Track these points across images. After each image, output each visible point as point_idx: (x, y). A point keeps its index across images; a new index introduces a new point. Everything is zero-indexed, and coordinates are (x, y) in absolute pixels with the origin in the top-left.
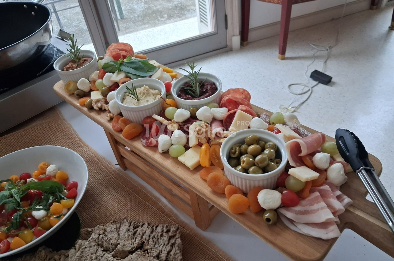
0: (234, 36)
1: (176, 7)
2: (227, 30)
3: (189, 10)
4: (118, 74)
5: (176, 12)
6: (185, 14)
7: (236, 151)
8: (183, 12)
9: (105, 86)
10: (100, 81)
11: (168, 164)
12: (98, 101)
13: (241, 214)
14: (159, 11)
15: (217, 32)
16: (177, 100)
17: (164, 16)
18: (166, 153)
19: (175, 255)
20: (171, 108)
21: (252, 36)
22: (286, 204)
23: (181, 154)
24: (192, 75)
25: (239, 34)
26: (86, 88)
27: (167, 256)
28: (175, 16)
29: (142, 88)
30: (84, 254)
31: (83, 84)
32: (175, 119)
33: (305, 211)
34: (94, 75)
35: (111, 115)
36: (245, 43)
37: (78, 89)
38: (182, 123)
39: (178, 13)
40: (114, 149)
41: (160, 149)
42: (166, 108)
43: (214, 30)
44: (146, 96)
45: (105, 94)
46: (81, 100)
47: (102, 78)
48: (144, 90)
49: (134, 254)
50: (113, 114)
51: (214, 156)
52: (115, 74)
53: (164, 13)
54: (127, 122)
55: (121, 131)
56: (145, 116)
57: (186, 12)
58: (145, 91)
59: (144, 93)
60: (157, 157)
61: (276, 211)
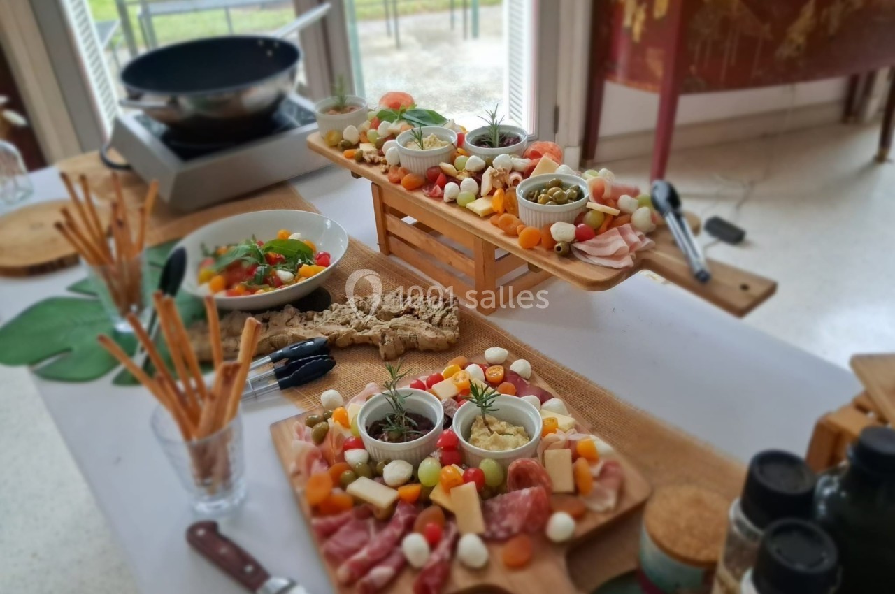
0: (568, 146)
1: (465, 92)
2: (557, 135)
3: (490, 99)
4: (398, 122)
5: (465, 101)
6: (481, 106)
7: (534, 194)
8: (477, 102)
9: (379, 136)
10: (373, 130)
11: (454, 212)
12: (369, 153)
13: (531, 249)
14: (433, 97)
15: (537, 136)
16: (469, 148)
17: (440, 106)
18: (453, 202)
19: (451, 319)
20: (462, 156)
21: (603, 150)
22: (580, 237)
23: (471, 201)
24: (492, 125)
25: (579, 145)
26: (354, 140)
27: (441, 320)
28: (461, 108)
29: (429, 137)
30: (342, 313)
31: (350, 134)
32: (467, 167)
33: (600, 244)
34: (365, 125)
35: (387, 166)
36: (589, 162)
37: (343, 139)
38: (475, 172)
39: (468, 103)
40: (380, 219)
41: (446, 198)
42: (455, 157)
43: (532, 133)
44: (432, 146)
45: (379, 146)
46: (347, 151)
47: (376, 128)
48: (431, 138)
49: (402, 317)
50: (390, 166)
51: (509, 203)
52: (395, 123)
53: (441, 101)
54: (405, 172)
55: (399, 182)
56: (430, 166)
57: (484, 102)
58: (432, 140)
59: (430, 143)
60: (442, 206)
61: (570, 244)
